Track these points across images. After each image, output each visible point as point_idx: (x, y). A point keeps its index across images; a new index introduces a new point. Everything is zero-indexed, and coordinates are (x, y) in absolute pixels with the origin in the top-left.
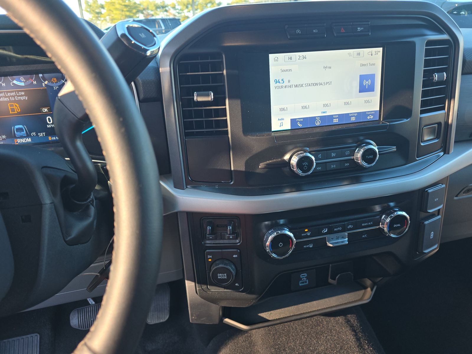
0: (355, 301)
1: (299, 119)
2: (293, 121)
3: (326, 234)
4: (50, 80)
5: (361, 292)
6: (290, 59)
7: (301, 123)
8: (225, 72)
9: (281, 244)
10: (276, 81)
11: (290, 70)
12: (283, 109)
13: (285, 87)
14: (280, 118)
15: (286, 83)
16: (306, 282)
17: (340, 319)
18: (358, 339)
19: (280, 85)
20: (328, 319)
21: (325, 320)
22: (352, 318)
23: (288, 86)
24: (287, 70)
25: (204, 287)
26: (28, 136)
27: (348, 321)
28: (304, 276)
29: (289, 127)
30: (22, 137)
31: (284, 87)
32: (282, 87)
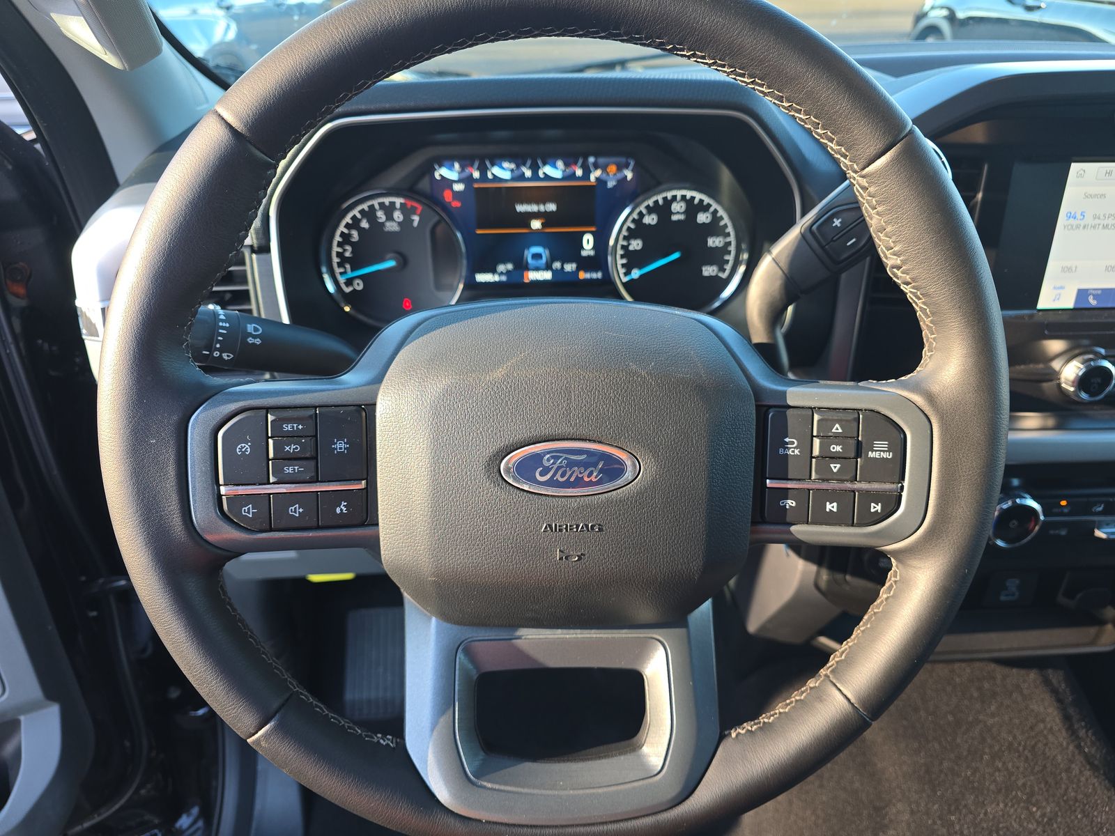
0: (1078, 645)
1: (1094, 289)
2: (1082, 294)
3: (1099, 514)
4: (604, 169)
5: (1092, 631)
6: (1107, 175)
7: (1095, 297)
8: (980, 196)
9: (1014, 524)
10: (1069, 215)
11: (1103, 196)
12: (1069, 269)
13: (1084, 227)
14: (1058, 285)
15: (1089, 220)
16: (1013, 595)
17: (1033, 675)
18: (1067, 718)
19: (1075, 222)
20: (1006, 670)
21: (999, 671)
22: (1056, 677)
23: (1090, 226)
24: (1096, 196)
25: (839, 576)
26: (548, 267)
27: (1047, 682)
28: (1013, 584)
29: (1070, 305)
30: (537, 269)
31: (1081, 227)
32: (1078, 227)
